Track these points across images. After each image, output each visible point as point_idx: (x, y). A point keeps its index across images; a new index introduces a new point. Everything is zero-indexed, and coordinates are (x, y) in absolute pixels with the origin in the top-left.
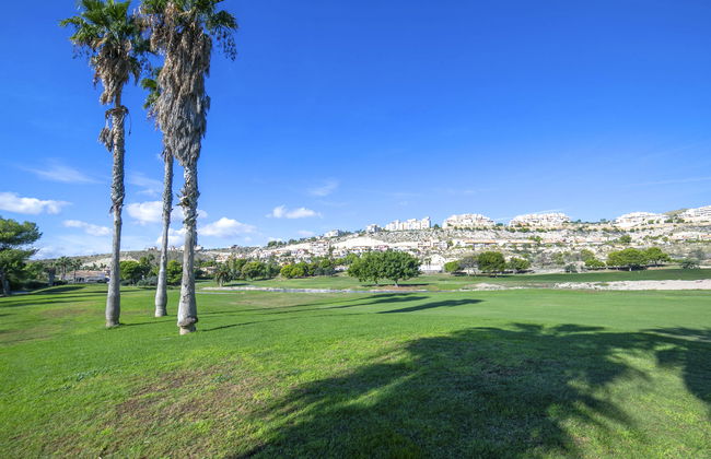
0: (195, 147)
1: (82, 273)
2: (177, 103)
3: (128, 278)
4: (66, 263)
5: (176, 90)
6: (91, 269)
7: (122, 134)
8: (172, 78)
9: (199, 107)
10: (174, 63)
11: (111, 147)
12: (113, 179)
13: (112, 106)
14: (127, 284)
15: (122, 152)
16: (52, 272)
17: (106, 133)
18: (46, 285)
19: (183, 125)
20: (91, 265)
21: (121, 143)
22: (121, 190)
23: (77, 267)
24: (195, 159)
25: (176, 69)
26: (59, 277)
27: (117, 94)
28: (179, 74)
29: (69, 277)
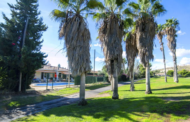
0: (175, 50)
1: (160, 74)
2: (170, 43)
3: (171, 75)
4: (157, 71)
5: (170, 41)
6: (162, 73)
7: (163, 48)
8: (169, 39)
9: (174, 43)
10: (169, 36)
11: (162, 51)
12: (163, 56)
13: (161, 43)
14: (171, 77)
15: (164, 51)
16: (154, 74)
17: (161, 48)
18: (154, 77)
19: (172, 47)
20: (162, 71)
21: (163, 49)
22: (164, 58)
23: (159, 72)
24: (175, 52)
25: (169, 37)
26: (156, 75)
27: (162, 41)
28: (170, 38)
29: (158, 75)
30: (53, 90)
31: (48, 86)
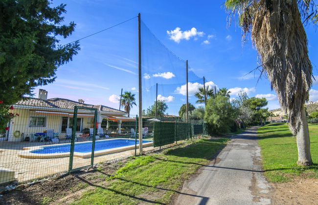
23: (271, 116)
29: (269, 120)
30: (95, 170)
31: (75, 153)
